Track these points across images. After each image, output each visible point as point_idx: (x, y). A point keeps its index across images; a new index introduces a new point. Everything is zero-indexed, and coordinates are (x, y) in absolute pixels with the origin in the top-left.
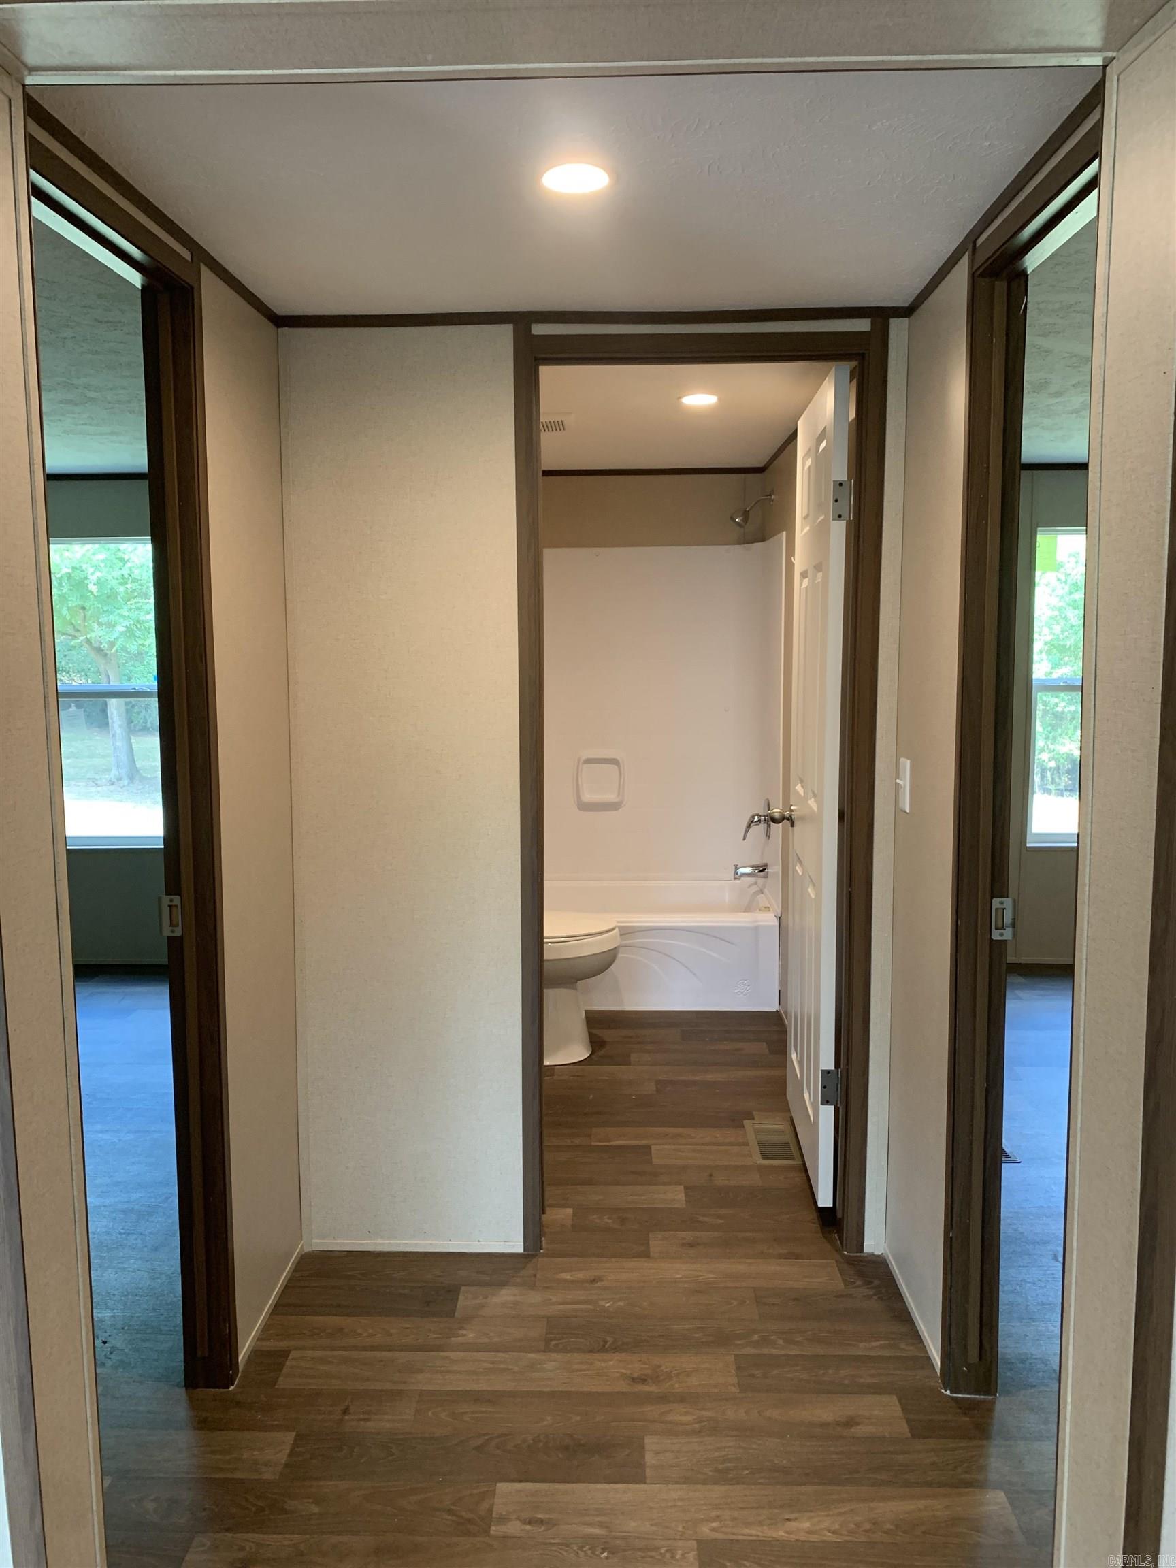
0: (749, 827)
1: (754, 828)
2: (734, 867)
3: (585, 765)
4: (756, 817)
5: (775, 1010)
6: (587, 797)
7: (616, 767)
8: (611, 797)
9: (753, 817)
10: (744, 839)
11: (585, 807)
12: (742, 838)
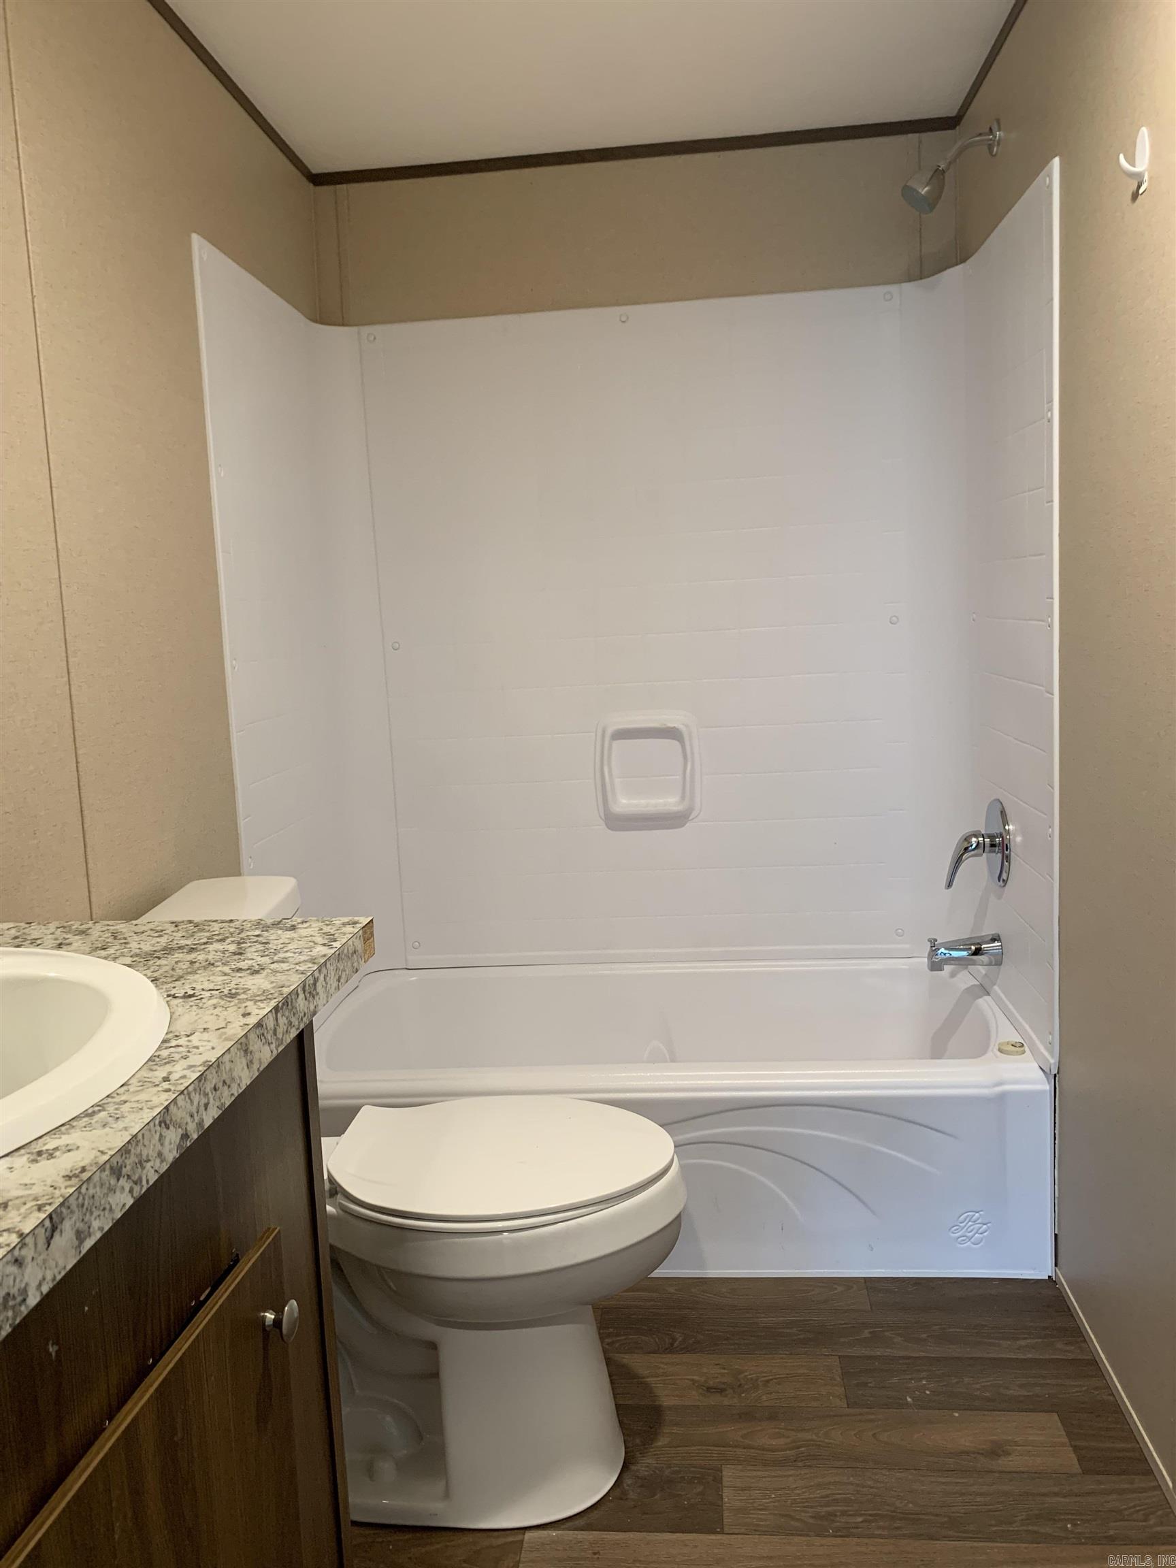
0: (958, 861)
1: (969, 863)
2: (929, 945)
3: (616, 744)
4: (974, 840)
5: (1044, 1276)
6: (625, 803)
7: (676, 743)
8: (669, 802)
9: (967, 839)
10: (949, 885)
11: (618, 822)
12: (944, 882)
